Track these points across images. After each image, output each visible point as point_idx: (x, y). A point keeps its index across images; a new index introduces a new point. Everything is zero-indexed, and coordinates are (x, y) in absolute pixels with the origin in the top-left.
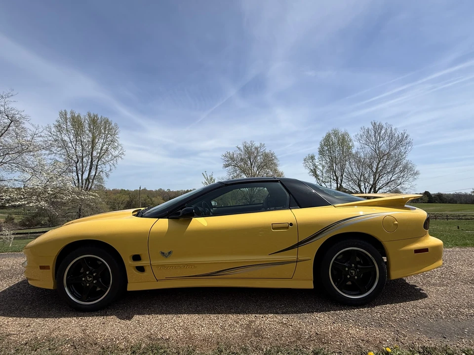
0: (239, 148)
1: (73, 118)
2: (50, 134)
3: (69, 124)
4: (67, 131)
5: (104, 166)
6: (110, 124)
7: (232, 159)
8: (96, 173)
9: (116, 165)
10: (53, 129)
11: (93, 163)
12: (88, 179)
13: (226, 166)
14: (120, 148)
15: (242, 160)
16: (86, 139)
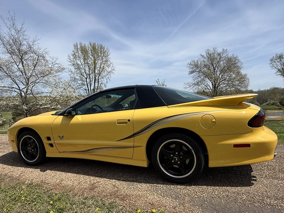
0: (202, 56)
1: (81, 47)
2: (70, 61)
3: (79, 52)
4: (79, 57)
5: (103, 80)
6: (104, 48)
7: (196, 66)
8: (98, 85)
9: (110, 78)
10: (72, 57)
11: (96, 78)
12: (94, 90)
13: (192, 72)
14: (112, 65)
15: (205, 66)
16: (90, 62)
